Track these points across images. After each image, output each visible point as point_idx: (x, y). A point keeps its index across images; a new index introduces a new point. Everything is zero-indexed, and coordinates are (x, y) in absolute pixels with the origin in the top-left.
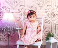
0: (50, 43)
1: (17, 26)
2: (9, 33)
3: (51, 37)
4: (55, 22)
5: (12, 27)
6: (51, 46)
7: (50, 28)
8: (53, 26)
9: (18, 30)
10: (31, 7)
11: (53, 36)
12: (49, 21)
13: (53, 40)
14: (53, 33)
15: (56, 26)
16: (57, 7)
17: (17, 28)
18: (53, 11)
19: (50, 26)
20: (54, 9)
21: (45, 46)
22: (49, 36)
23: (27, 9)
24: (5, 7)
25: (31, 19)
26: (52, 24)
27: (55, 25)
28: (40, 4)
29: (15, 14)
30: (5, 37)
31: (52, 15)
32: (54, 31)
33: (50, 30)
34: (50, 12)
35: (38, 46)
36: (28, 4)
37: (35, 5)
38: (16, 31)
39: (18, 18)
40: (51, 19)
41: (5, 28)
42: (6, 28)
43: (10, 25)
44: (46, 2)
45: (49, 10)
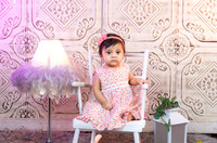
0: (168, 125)
1: (74, 76)
3: (168, 107)
4: (180, 67)
5: (62, 79)
6: (170, 134)
7: (165, 83)
8: (176, 77)
9: (76, 88)
10: (113, 24)
11: (174, 105)
12: (164, 65)
13: (174, 117)
14: (175, 98)
15: (184, 77)
16: (185, 24)
17: (74, 84)
18: (174, 36)
19: (166, 77)
20: (176, 31)
21: (152, 133)
22: (164, 105)
23: (101, 30)
24: (40, 24)
25: (108, 58)
26: (173, 73)
27: (180, 77)
28: (139, 16)
29: (68, 43)
30: (40, 108)
31: (171, 48)
32: (179, 91)
33: (166, 89)
34: (166, 38)
35: (132, 134)
36: (105, 17)
39: (77, 55)
40: (168, 59)
43: (53, 75)
44: (154, 10)
45: (165, 34)
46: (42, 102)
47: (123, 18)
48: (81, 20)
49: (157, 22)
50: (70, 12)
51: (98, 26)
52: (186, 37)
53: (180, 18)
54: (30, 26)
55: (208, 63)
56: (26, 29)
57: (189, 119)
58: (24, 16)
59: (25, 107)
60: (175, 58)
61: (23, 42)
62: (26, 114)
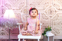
4: (52, 18)
8: (51, 22)
10: (30, 5)
17: (18, 24)
18: (50, 8)
24: (7, 5)
26: (50, 20)
28: (39, 2)
29: (16, 11)
31: (49, 12)
34: (47, 9)
36: (28, 2)
37: (34, 3)
39: (19, 15)
40: (48, 16)
45: (47, 7)
46: (8, 30)
48: (20, 3)
49: (44, 4)
51: (25, 5)
52: (54, 8)
54: (4, 5)
55: (61, 17)
56: (2, 6)
57: (55, 35)
58: (2, 2)
60: (50, 15)
61: (1, 11)
62: (3, 34)
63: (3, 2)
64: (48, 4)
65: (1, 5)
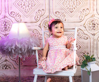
0: (89, 72)
1: (33, 44)
2: (21, 57)
3: (90, 61)
4: (96, 37)
5: (26, 46)
6: (91, 77)
7: (87, 47)
9: (35, 51)
10: (56, 13)
11: (93, 59)
12: (86, 36)
14: (93, 55)
17: (34, 48)
18: (92, 19)
19: (87, 43)
20: (93, 16)
21: (80, 77)
22: (87, 60)
23: (49, 16)
24: (13, 13)
26: (92, 40)
27: (96, 43)
29: (30, 24)
30: (14, 63)
31: (90, 26)
32: (95, 51)
33: (88, 50)
34: (87, 20)
36: (51, 8)
38: (32, 52)
39: (35, 32)
40: (89, 33)
41: (13, 47)
42: (16, 47)
43: (21, 44)
44: (80, 3)
45: (87, 17)
46: (15, 60)
47: (62, 9)
48: (37, 11)
49: (82, 10)
50: (30, 6)
51: (47, 14)
53: (95, 8)
54: (7, 15)
56: (5, 17)
58: (3, 9)
59: (5, 63)
60: (93, 32)
61: (3, 25)
62: (6, 67)
63: (6, 9)
64: (88, 11)
65: (3, 13)
